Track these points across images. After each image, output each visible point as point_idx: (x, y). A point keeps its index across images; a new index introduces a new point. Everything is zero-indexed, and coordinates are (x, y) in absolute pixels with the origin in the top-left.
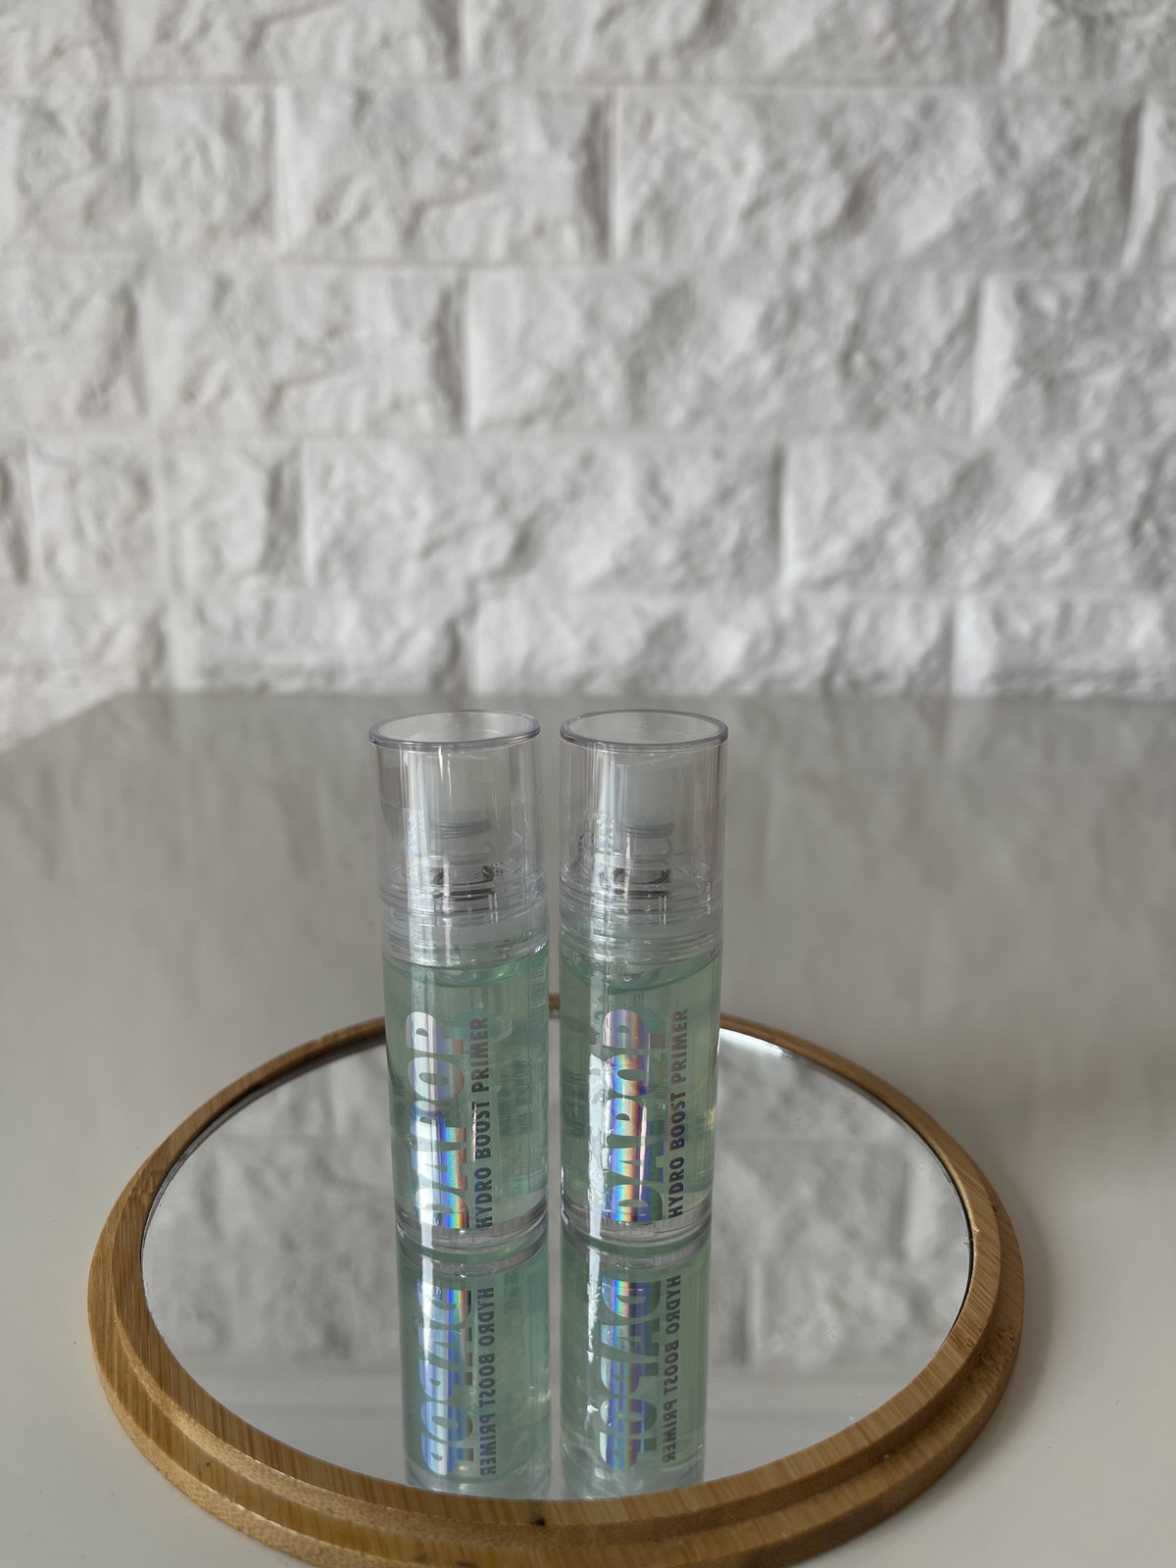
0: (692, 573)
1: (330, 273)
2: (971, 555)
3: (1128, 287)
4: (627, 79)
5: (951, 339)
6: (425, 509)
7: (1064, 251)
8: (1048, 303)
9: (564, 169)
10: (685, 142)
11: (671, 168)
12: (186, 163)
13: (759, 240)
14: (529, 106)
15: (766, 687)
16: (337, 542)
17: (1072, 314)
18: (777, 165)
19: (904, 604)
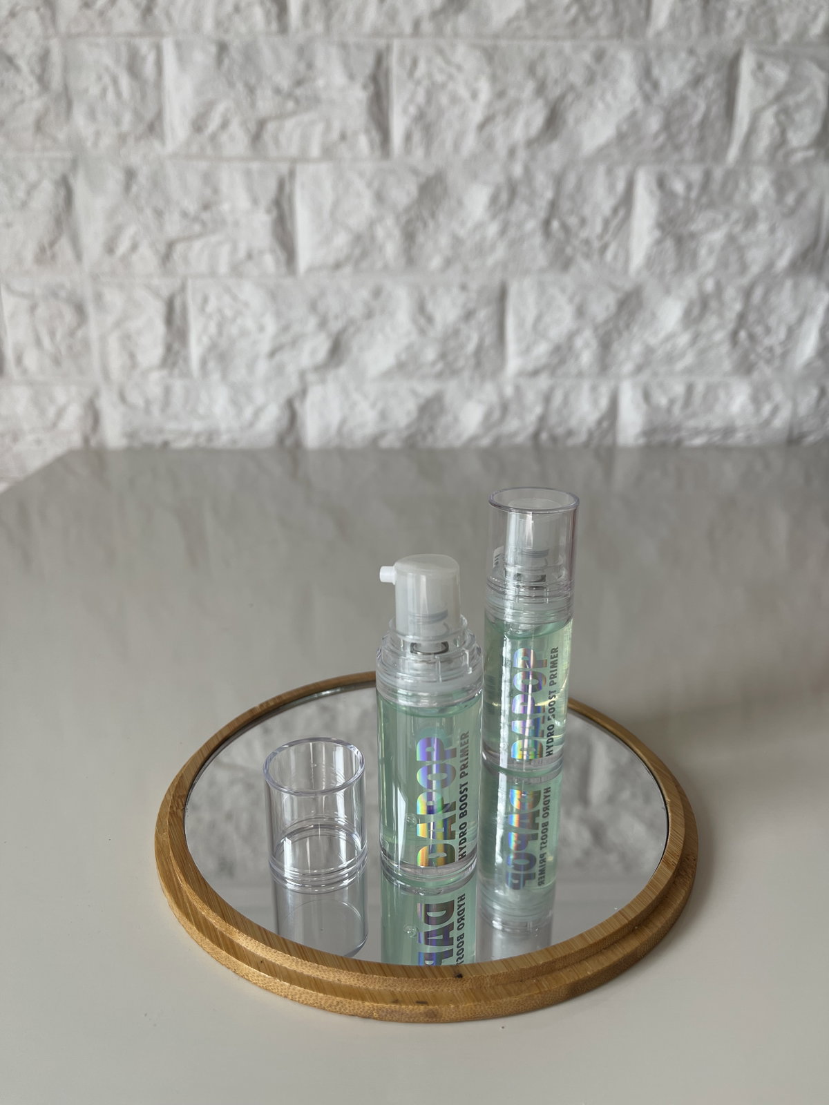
0: (448, 367)
1: (203, 165)
2: (628, 353)
3: (730, 175)
4: (400, 35)
5: (615, 211)
6: (271, 327)
7: (688, 152)
8: (678, 187)
9: (359, 96)
10: (439, 78)
11: (430, 96)
12: (104, 91)
13: (489, 145)
14: (334, 52)
15: (497, 441)
16: (213, 347)
17: (694, 194)
18: (500, 94)
19: (586, 386)
